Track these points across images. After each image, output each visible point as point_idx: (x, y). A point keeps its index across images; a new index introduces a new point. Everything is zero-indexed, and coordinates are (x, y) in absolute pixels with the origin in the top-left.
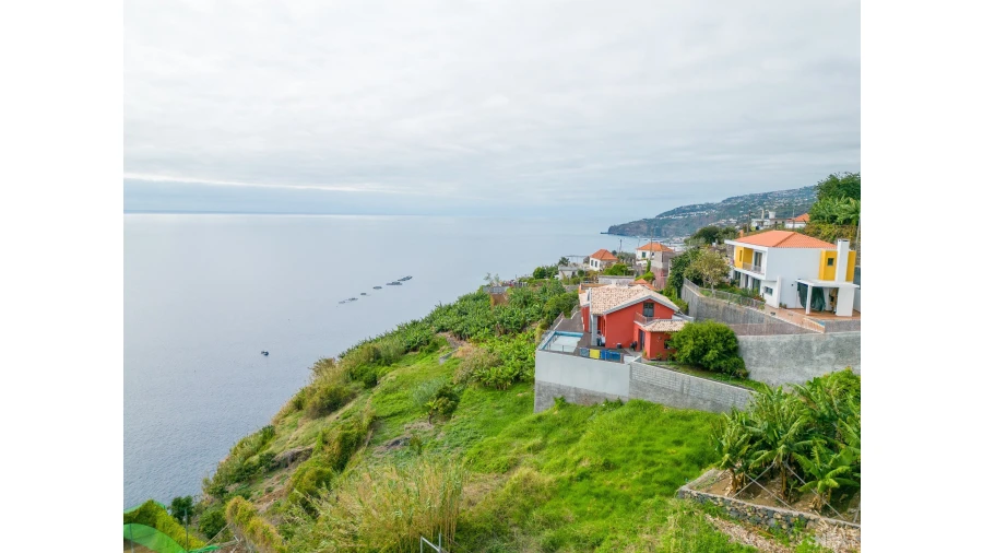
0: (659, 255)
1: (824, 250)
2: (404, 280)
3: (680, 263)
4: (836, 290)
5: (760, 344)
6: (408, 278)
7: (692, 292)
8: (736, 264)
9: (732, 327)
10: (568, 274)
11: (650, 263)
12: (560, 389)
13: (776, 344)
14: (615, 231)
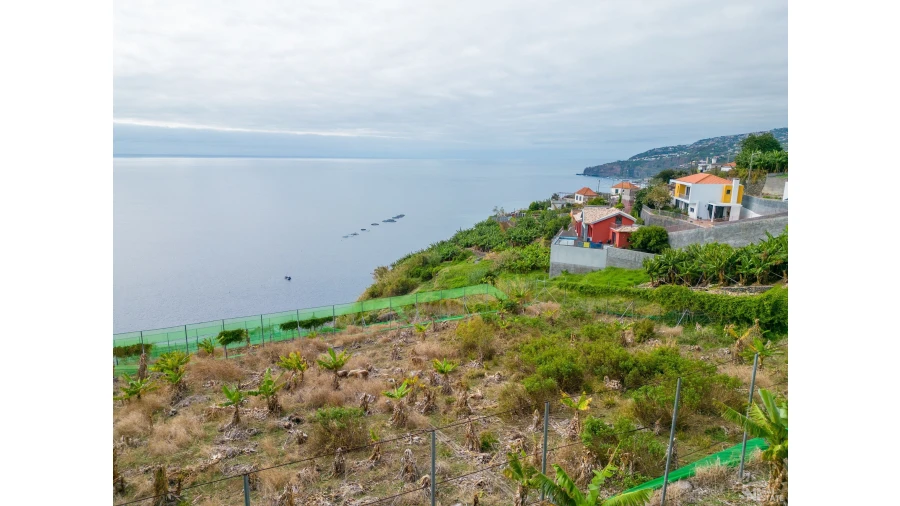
0: (627, 191)
1: (725, 185)
2: (398, 217)
3: (640, 194)
4: (730, 208)
5: (679, 236)
6: (402, 216)
7: (647, 212)
8: (676, 196)
9: (665, 229)
10: (559, 206)
11: (621, 197)
12: (565, 266)
13: (687, 235)
14: (590, 172)
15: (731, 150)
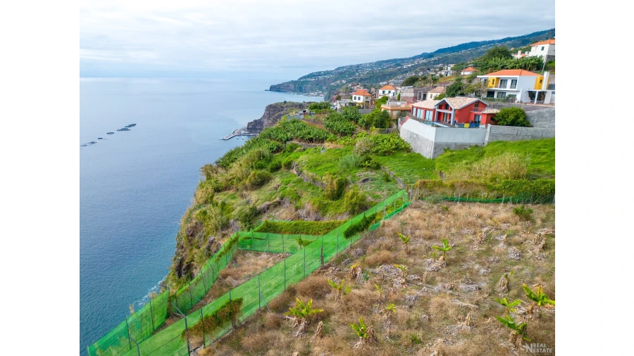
1: (538, 76)
8: (489, 86)
10: (343, 105)
14: (275, 89)
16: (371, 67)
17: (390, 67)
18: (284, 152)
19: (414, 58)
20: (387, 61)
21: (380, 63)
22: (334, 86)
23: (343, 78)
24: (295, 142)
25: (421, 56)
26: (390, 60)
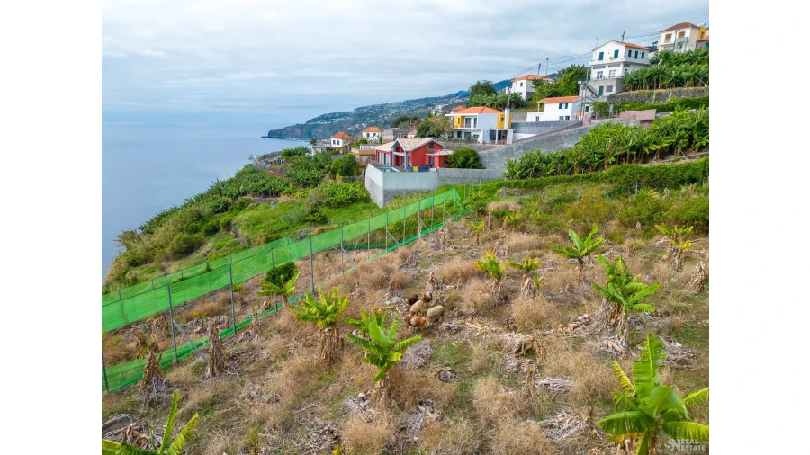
1: (500, 114)
4: (506, 132)
8: (456, 126)
12: (397, 191)
14: (272, 134)
15: (381, 116)
16: (399, 108)
17: (420, 108)
18: (232, 209)
19: (449, 97)
20: (417, 101)
21: (409, 103)
22: (351, 131)
23: (363, 121)
24: (247, 197)
25: (457, 95)
26: (421, 100)
